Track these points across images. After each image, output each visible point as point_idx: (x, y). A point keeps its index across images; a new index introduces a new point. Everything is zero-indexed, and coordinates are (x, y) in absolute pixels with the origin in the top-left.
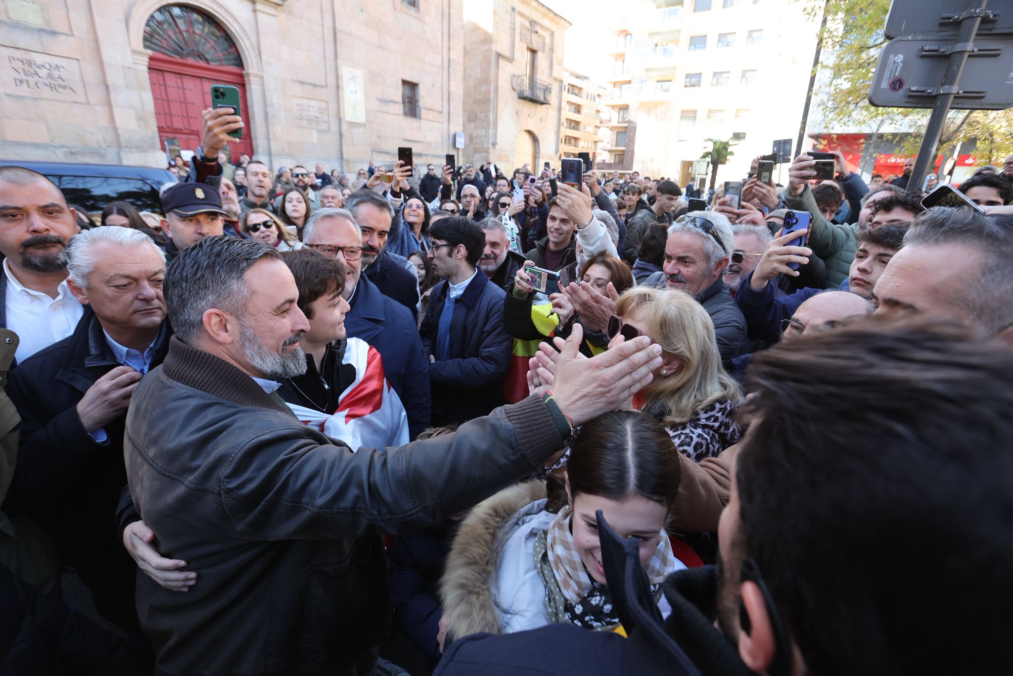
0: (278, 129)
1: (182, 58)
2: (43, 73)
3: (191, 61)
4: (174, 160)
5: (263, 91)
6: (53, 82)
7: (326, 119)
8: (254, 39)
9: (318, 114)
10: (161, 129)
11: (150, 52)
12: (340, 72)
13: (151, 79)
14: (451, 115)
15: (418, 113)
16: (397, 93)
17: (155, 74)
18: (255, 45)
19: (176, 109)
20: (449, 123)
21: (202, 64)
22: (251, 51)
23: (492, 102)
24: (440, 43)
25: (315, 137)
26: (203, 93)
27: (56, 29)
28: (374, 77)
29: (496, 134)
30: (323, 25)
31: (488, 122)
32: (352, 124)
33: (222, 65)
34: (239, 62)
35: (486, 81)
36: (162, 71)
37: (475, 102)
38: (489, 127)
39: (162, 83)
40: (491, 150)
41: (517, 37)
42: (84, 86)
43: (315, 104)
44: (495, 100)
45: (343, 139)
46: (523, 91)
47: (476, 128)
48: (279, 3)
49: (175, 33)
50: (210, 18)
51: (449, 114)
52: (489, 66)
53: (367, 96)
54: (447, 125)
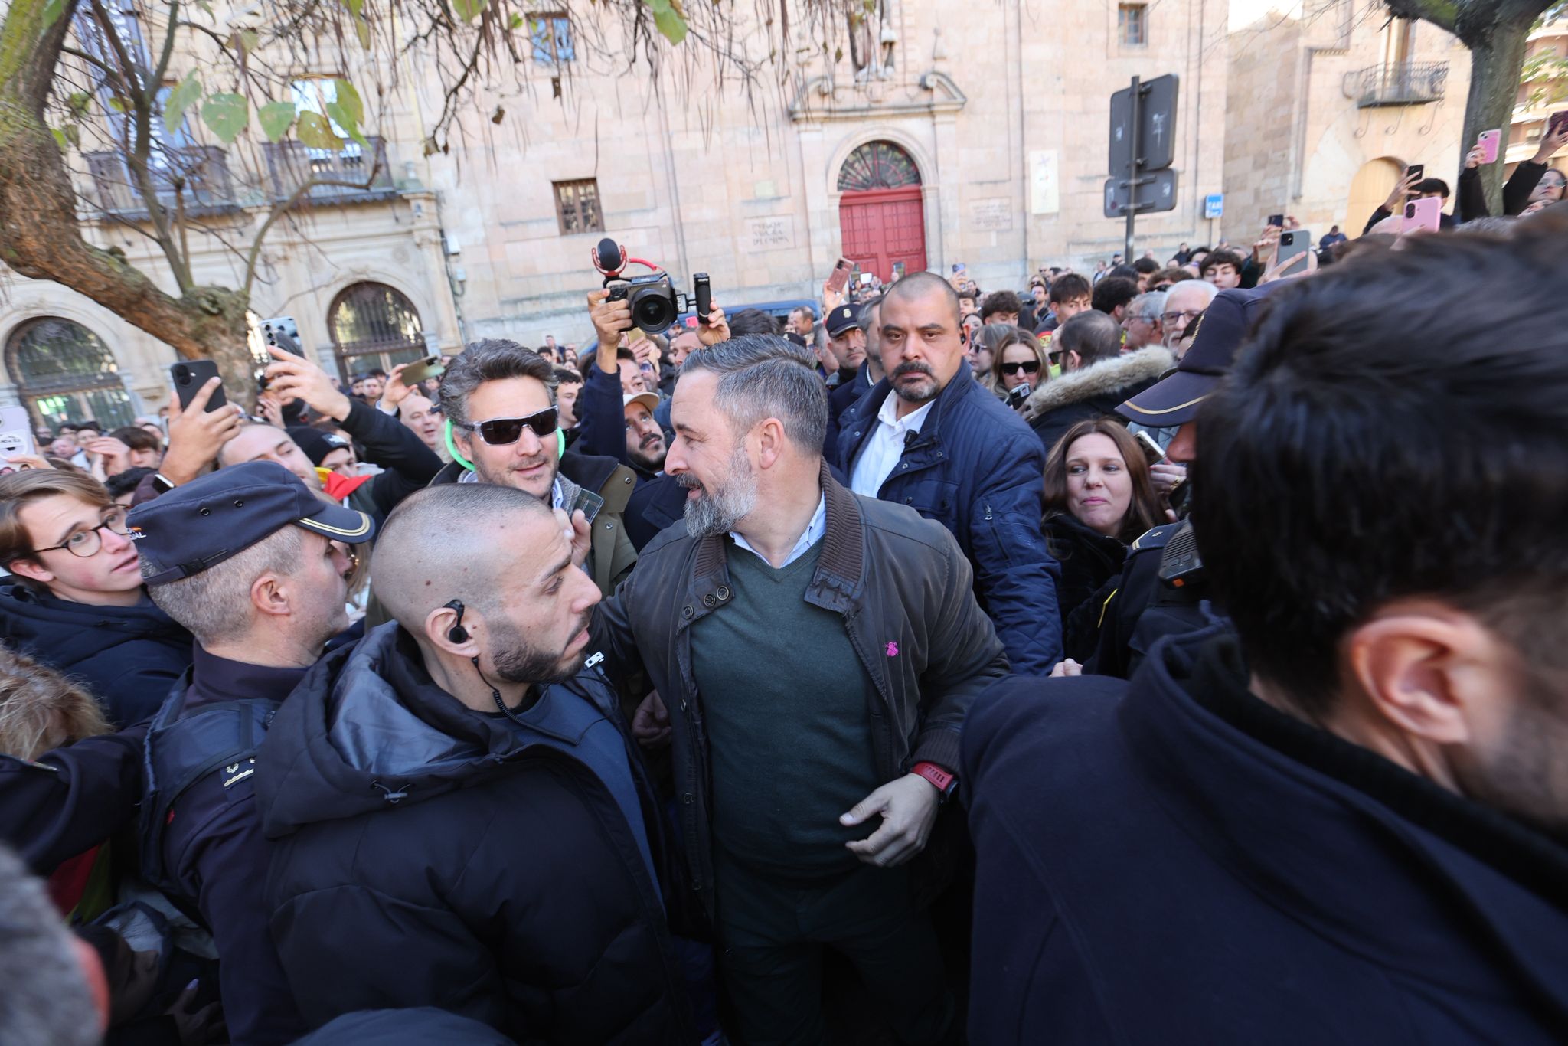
0: (952, 240)
1: (867, 190)
2: (770, 231)
3: (874, 190)
4: (854, 284)
5: (939, 202)
6: (775, 236)
7: (1008, 217)
8: (931, 153)
9: (998, 214)
11: (841, 193)
12: (1026, 160)
13: (841, 215)
17: (845, 210)
18: (932, 156)
19: (859, 237)
20: (1196, 184)
21: (884, 190)
22: (928, 165)
23: (1294, 129)
25: (993, 239)
26: (883, 217)
27: (781, 195)
28: (1071, 153)
29: (1301, 181)
30: (1008, 112)
31: (1287, 165)
32: (1040, 217)
33: (903, 186)
34: (918, 179)
35: (1286, 99)
36: (850, 206)
38: (1286, 172)
39: (849, 216)
40: (1289, 208)
42: (795, 234)
43: (996, 202)
44: (1301, 126)
45: (1028, 237)
46: (1373, 93)
47: (1265, 177)
48: (959, 107)
49: (863, 168)
50: (893, 146)
51: (1196, 172)
52: (1291, 75)
53: (1063, 178)
54: (1192, 188)
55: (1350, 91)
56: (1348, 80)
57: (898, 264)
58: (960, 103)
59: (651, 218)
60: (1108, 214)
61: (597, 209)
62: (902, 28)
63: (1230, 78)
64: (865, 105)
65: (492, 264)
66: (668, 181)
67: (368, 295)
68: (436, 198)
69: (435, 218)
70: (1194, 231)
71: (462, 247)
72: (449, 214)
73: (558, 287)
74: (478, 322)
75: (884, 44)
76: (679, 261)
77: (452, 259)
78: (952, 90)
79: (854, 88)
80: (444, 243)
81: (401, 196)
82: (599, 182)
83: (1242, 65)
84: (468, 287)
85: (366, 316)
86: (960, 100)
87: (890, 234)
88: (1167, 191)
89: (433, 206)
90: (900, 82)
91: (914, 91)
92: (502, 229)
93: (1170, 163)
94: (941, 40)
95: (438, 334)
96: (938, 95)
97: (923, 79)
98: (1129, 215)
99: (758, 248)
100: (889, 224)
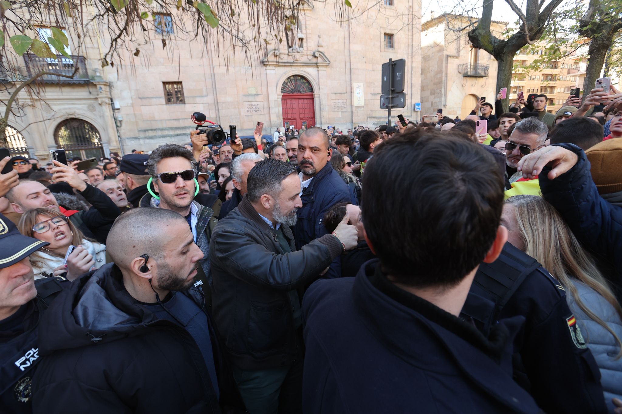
0: (325, 114)
1: (293, 93)
2: (254, 107)
4: (288, 129)
5: (320, 100)
6: (256, 109)
7: (346, 106)
8: (317, 81)
9: (342, 105)
10: (284, 119)
11: (282, 94)
12: (352, 86)
13: (282, 103)
17: (284, 101)
18: (318, 83)
19: (289, 112)
20: (412, 99)
21: (299, 94)
22: (316, 86)
23: (443, 82)
25: (340, 114)
26: (299, 104)
27: (259, 94)
28: (369, 85)
29: (446, 100)
30: (345, 69)
31: (441, 94)
32: (358, 107)
33: (306, 93)
34: (312, 90)
35: (440, 72)
36: (286, 99)
37: (434, 84)
38: (441, 97)
39: (285, 103)
40: (444, 109)
41: (462, 43)
42: (264, 109)
43: (341, 101)
44: (446, 81)
45: (353, 114)
46: (467, 72)
47: (435, 98)
48: (327, 65)
49: (291, 85)
50: (303, 77)
51: (412, 94)
52: (442, 63)
53: (365, 94)
54: (411, 100)
55: (460, 71)
56: (459, 67)
57: (304, 122)
58: (328, 64)
59: (205, 100)
60: (382, 107)
61: (182, 94)
62: (306, 33)
63: (422, 63)
64: (292, 61)
65: (135, 114)
66: (213, 85)
67: (75, 124)
68: (109, 85)
69: (109, 93)
70: (411, 116)
71: (121, 107)
72: (115, 92)
73: (165, 126)
74: (128, 138)
75: (299, 39)
76: (216, 117)
77: (116, 111)
78: (325, 58)
79: (288, 54)
80: (112, 104)
81: (92, 83)
82: (183, 83)
83: (426, 59)
84: (123, 124)
85: (74, 133)
86: (328, 62)
87: (301, 111)
88: (402, 100)
89: (108, 89)
90: (305, 54)
91: (311, 57)
92: (139, 100)
93: (403, 90)
94: (321, 39)
95: (109, 143)
96: (320, 60)
97: (314, 53)
98: (389, 108)
99: (249, 114)
100: (301, 107)
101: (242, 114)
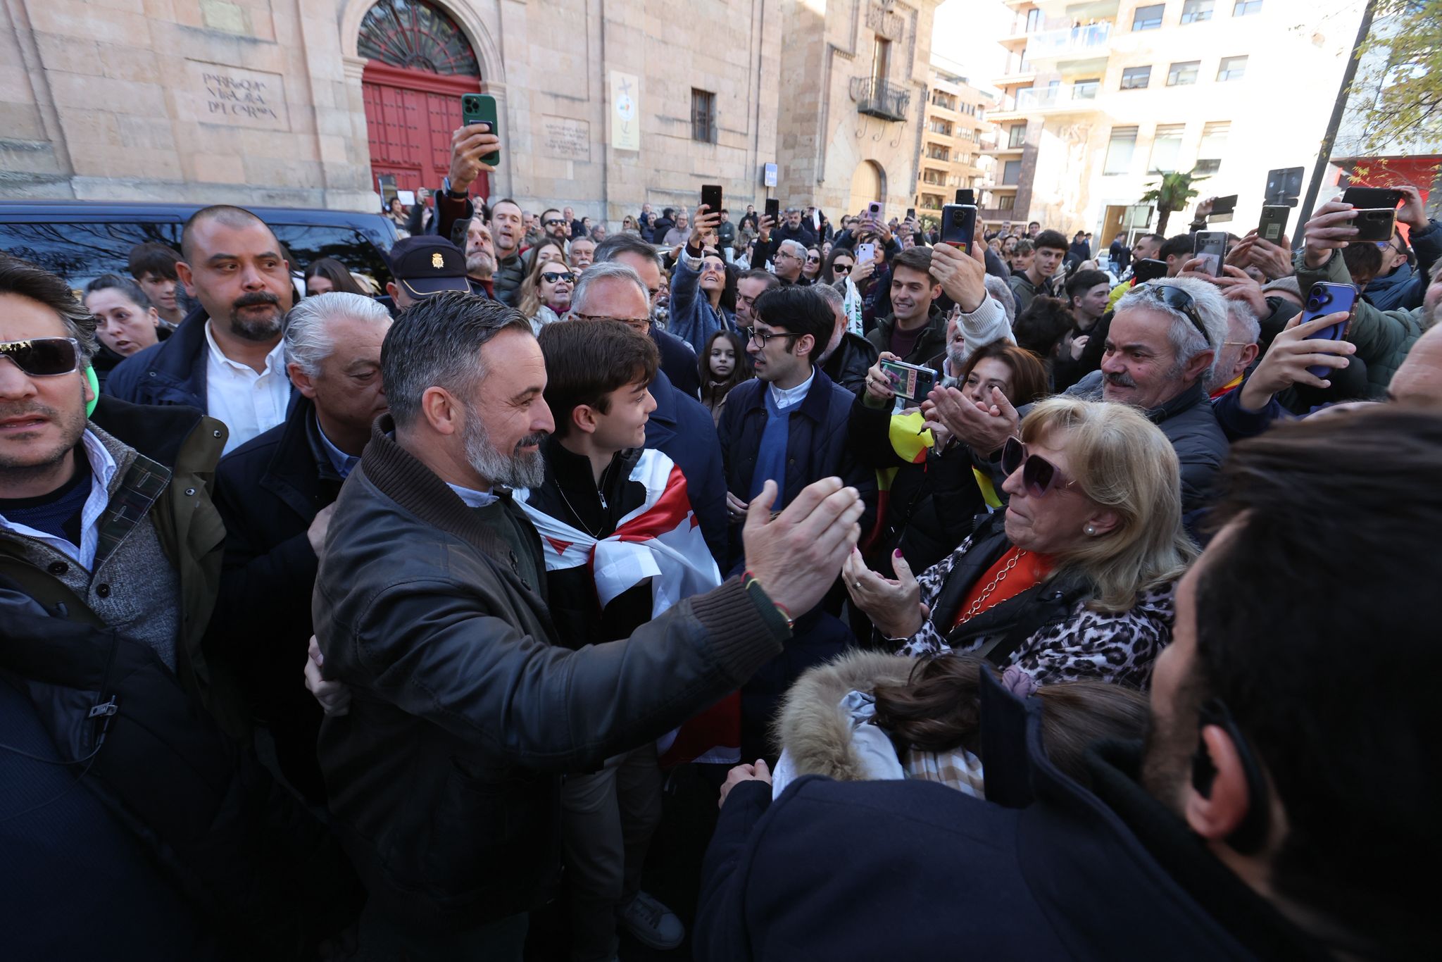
0: (522, 160)
1: (404, 67)
2: (241, 93)
4: (391, 204)
5: (505, 109)
6: (251, 104)
7: (586, 146)
8: (495, 37)
9: (575, 139)
10: (375, 164)
11: (365, 60)
12: (607, 80)
13: (365, 96)
14: (759, 139)
15: (712, 136)
16: (684, 108)
17: (370, 89)
18: (497, 44)
19: (394, 136)
20: (756, 150)
21: (429, 73)
22: (490, 53)
23: (819, 116)
24: (749, 33)
25: (569, 171)
26: (429, 113)
27: (258, 37)
28: (653, 85)
29: (823, 166)
30: (587, 14)
31: (813, 149)
32: (621, 153)
33: (453, 74)
34: (475, 68)
35: (812, 88)
36: (379, 85)
37: (795, 120)
38: (813, 156)
39: (378, 101)
40: (815, 189)
41: (862, 20)
42: (287, 109)
43: (572, 124)
44: (824, 115)
45: (608, 174)
46: (866, 101)
47: (794, 157)
49: (395, 32)
51: (757, 136)
52: (818, 66)
53: (643, 113)
54: (753, 153)
55: (855, 96)
56: (853, 84)
70: (754, 197)
87: (438, 140)
99: (217, 117)
100: (436, 125)
101: (184, 114)
